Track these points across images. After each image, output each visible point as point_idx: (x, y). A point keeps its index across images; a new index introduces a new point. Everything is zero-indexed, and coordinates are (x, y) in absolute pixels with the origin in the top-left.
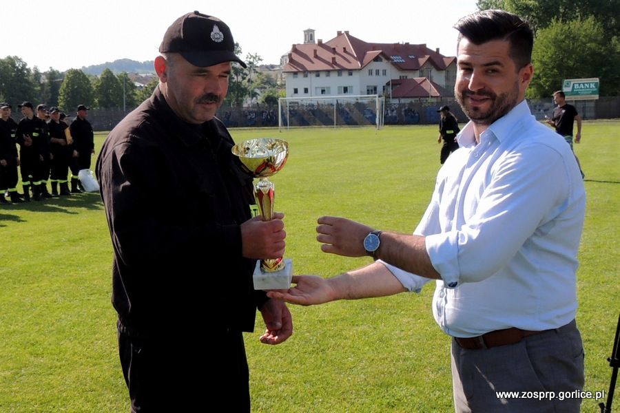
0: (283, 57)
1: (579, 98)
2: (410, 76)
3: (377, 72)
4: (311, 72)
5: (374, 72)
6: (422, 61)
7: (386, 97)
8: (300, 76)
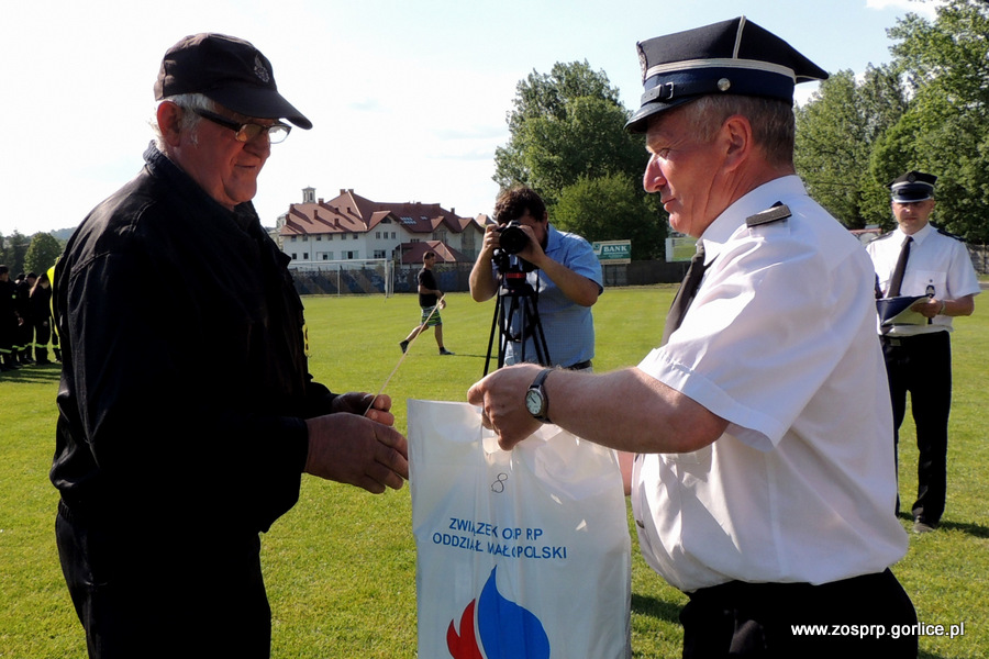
0: (279, 219)
1: (609, 262)
2: (422, 239)
3: (386, 235)
4: (311, 235)
5: (382, 235)
6: (435, 222)
7: (396, 263)
8: (299, 239)
